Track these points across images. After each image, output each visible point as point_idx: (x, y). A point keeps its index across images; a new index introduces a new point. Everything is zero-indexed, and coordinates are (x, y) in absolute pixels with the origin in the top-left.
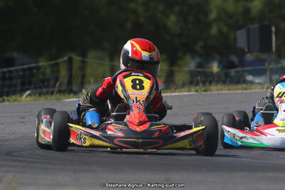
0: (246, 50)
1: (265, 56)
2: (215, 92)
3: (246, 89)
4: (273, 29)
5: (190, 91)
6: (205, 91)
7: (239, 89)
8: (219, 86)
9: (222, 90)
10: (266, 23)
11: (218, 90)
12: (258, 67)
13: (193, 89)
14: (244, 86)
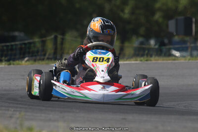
0: (175, 34)
1: (187, 38)
2: (154, 62)
3: (174, 60)
4: (194, 20)
5: (137, 60)
6: (147, 60)
7: (170, 60)
8: (157, 58)
9: (158, 60)
10: (188, 16)
11: (155, 60)
12: (184, 46)
13: (139, 59)
14: (173, 58)
